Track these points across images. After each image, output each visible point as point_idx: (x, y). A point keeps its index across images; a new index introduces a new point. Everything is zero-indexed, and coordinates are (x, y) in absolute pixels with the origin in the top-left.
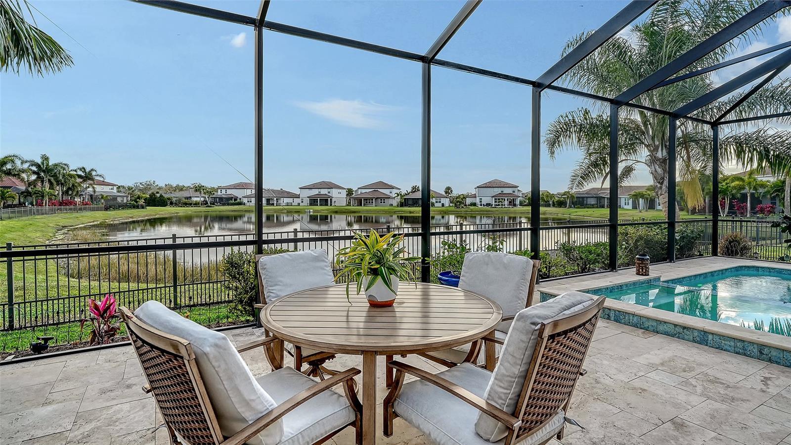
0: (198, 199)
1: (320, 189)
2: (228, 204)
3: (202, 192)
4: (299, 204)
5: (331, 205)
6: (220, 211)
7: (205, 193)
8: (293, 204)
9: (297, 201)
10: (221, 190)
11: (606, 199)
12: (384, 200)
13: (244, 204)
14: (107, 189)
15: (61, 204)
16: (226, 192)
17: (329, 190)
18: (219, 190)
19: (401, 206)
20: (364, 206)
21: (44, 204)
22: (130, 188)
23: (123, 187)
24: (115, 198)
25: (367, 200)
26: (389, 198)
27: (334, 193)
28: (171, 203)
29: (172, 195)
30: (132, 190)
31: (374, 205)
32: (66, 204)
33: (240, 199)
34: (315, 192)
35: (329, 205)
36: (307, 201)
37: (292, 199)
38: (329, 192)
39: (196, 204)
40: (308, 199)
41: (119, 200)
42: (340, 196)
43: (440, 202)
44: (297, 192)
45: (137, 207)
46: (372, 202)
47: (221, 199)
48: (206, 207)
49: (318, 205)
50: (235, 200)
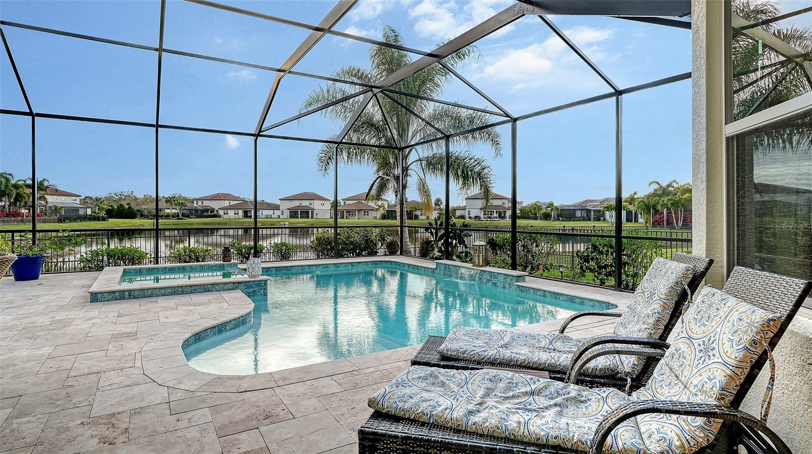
0: (169, 211)
1: (301, 201)
2: (203, 217)
3: (173, 204)
4: (279, 217)
5: (312, 217)
6: (190, 224)
7: (176, 205)
8: (273, 216)
9: (278, 213)
10: (197, 202)
11: (592, 212)
12: (368, 212)
13: (220, 216)
14: (69, 200)
15: (8, 215)
16: (202, 204)
17: (311, 202)
18: (195, 202)
19: (382, 219)
20: (346, 218)
22: (97, 199)
23: (91, 198)
24: (76, 210)
25: (349, 212)
26: (373, 210)
27: (317, 205)
28: (142, 215)
29: (143, 207)
30: (100, 202)
31: (357, 217)
32: (13, 216)
33: (217, 211)
34: (296, 204)
35: (310, 217)
36: (287, 214)
37: (272, 211)
38: (310, 204)
39: (168, 216)
40: (289, 211)
41: (81, 212)
42: (323, 207)
44: (278, 202)
45: (97, 219)
46: (355, 215)
47: (196, 210)
48: (177, 219)
49: (298, 218)
50: (212, 212)
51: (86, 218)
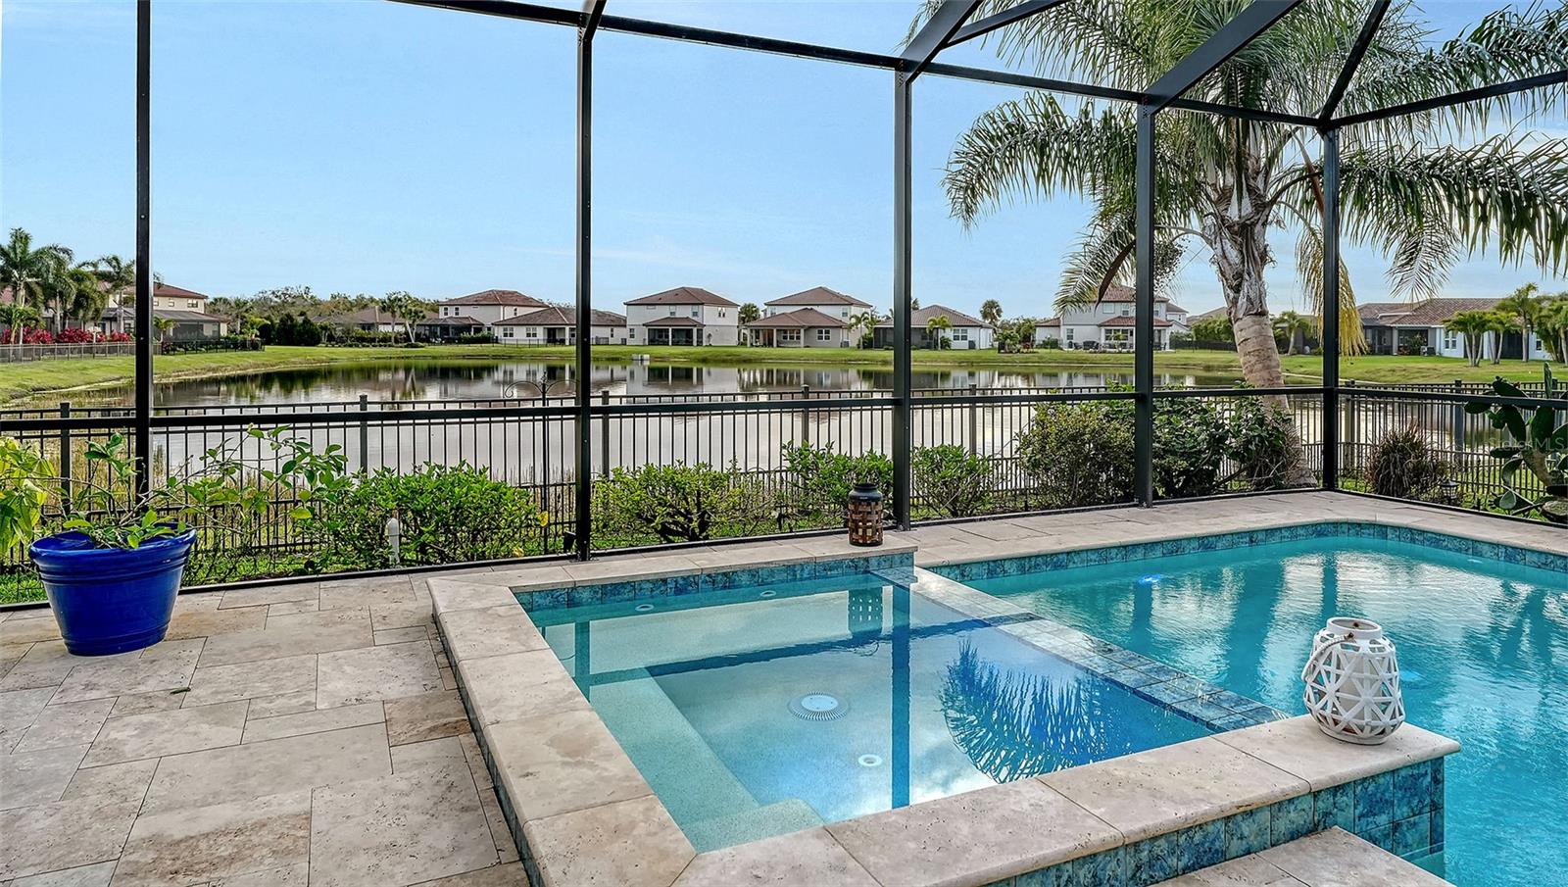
0: (387, 329)
1: (671, 307)
2: (461, 341)
3: (398, 314)
4: (624, 342)
5: (700, 343)
6: (434, 358)
7: (403, 315)
8: (612, 341)
9: (621, 333)
10: (446, 309)
11: (1395, 334)
12: (827, 332)
13: (496, 341)
14: (181, 305)
15: (59, 339)
16: (457, 314)
17: (695, 308)
18: (442, 309)
19: (865, 348)
20: (778, 346)
21: (12, 340)
22: (239, 304)
23: (225, 301)
24: (198, 326)
25: (785, 332)
26: (841, 327)
27: (709, 315)
28: (331, 338)
29: (334, 320)
30: (244, 309)
31: (802, 344)
32: (71, 339)
33: (489, 329)
34: (663, 312)
35: (695, 343)
36: (643, 335)
37: (610, 329)
38: (695, 314)
39: (385, 340)
40: (646, 329)
41: (208, 331)
42: (721, 321)
43: (964, 338)
44: (622, 311)
45: (243, 346)
46: (798, 338)
47: (445, 328)
48: (406, 347)
49: (668, 345)
50: (478, 330)
51: (216, 344)
